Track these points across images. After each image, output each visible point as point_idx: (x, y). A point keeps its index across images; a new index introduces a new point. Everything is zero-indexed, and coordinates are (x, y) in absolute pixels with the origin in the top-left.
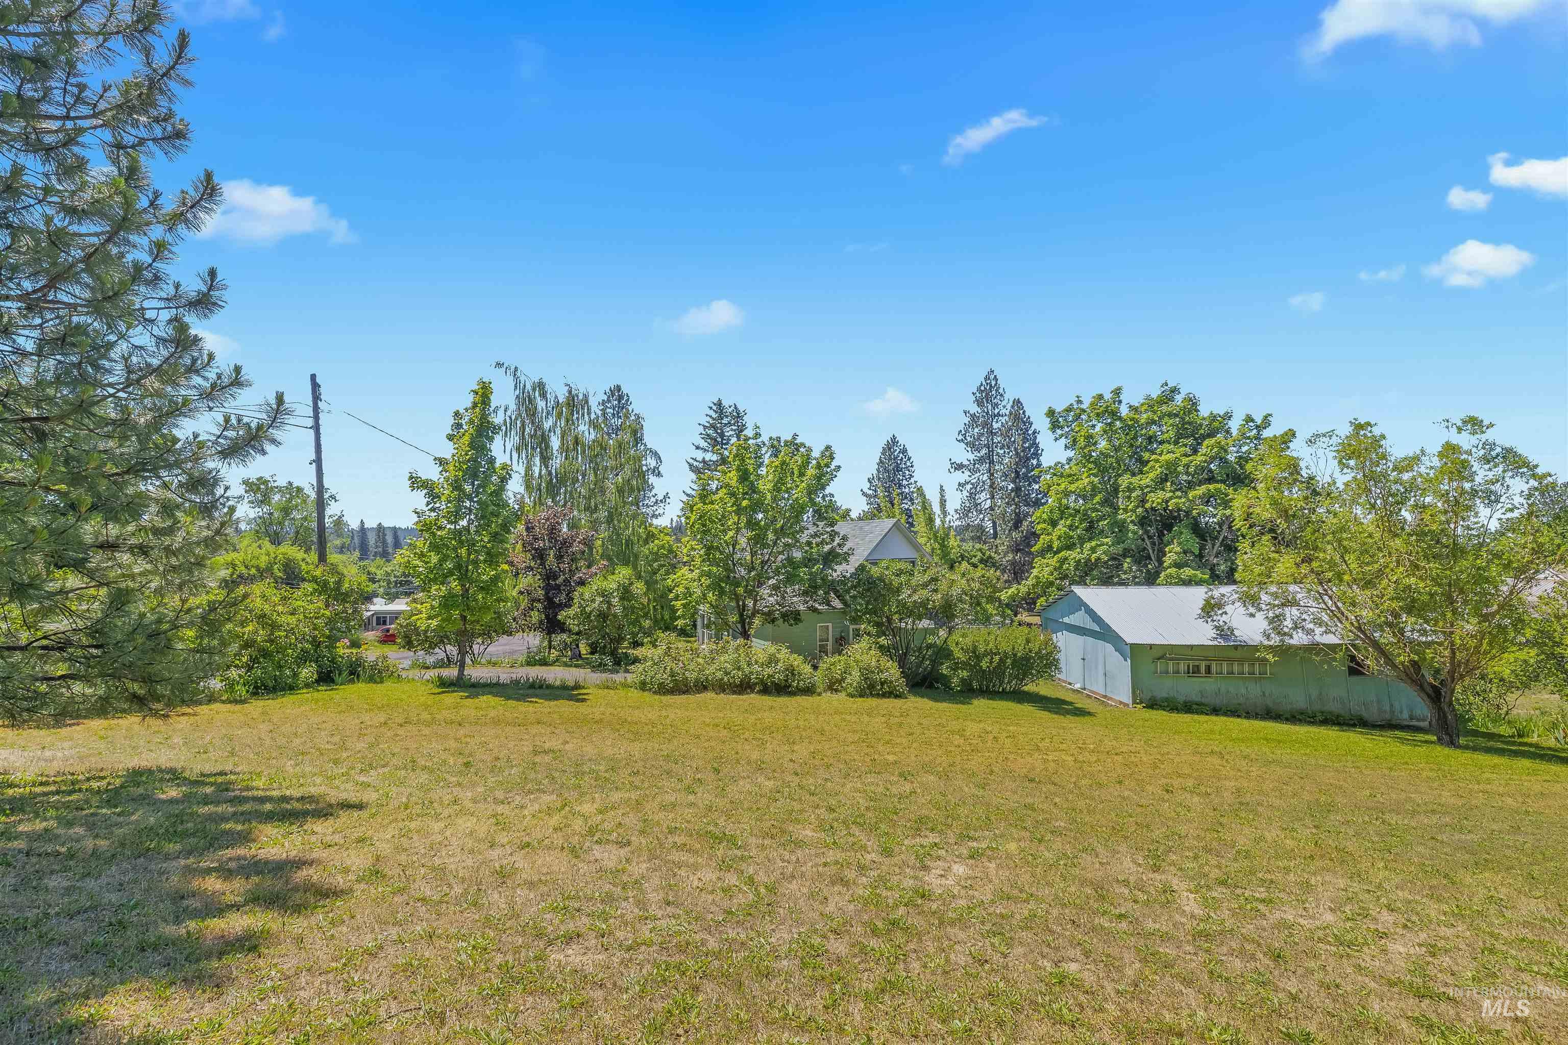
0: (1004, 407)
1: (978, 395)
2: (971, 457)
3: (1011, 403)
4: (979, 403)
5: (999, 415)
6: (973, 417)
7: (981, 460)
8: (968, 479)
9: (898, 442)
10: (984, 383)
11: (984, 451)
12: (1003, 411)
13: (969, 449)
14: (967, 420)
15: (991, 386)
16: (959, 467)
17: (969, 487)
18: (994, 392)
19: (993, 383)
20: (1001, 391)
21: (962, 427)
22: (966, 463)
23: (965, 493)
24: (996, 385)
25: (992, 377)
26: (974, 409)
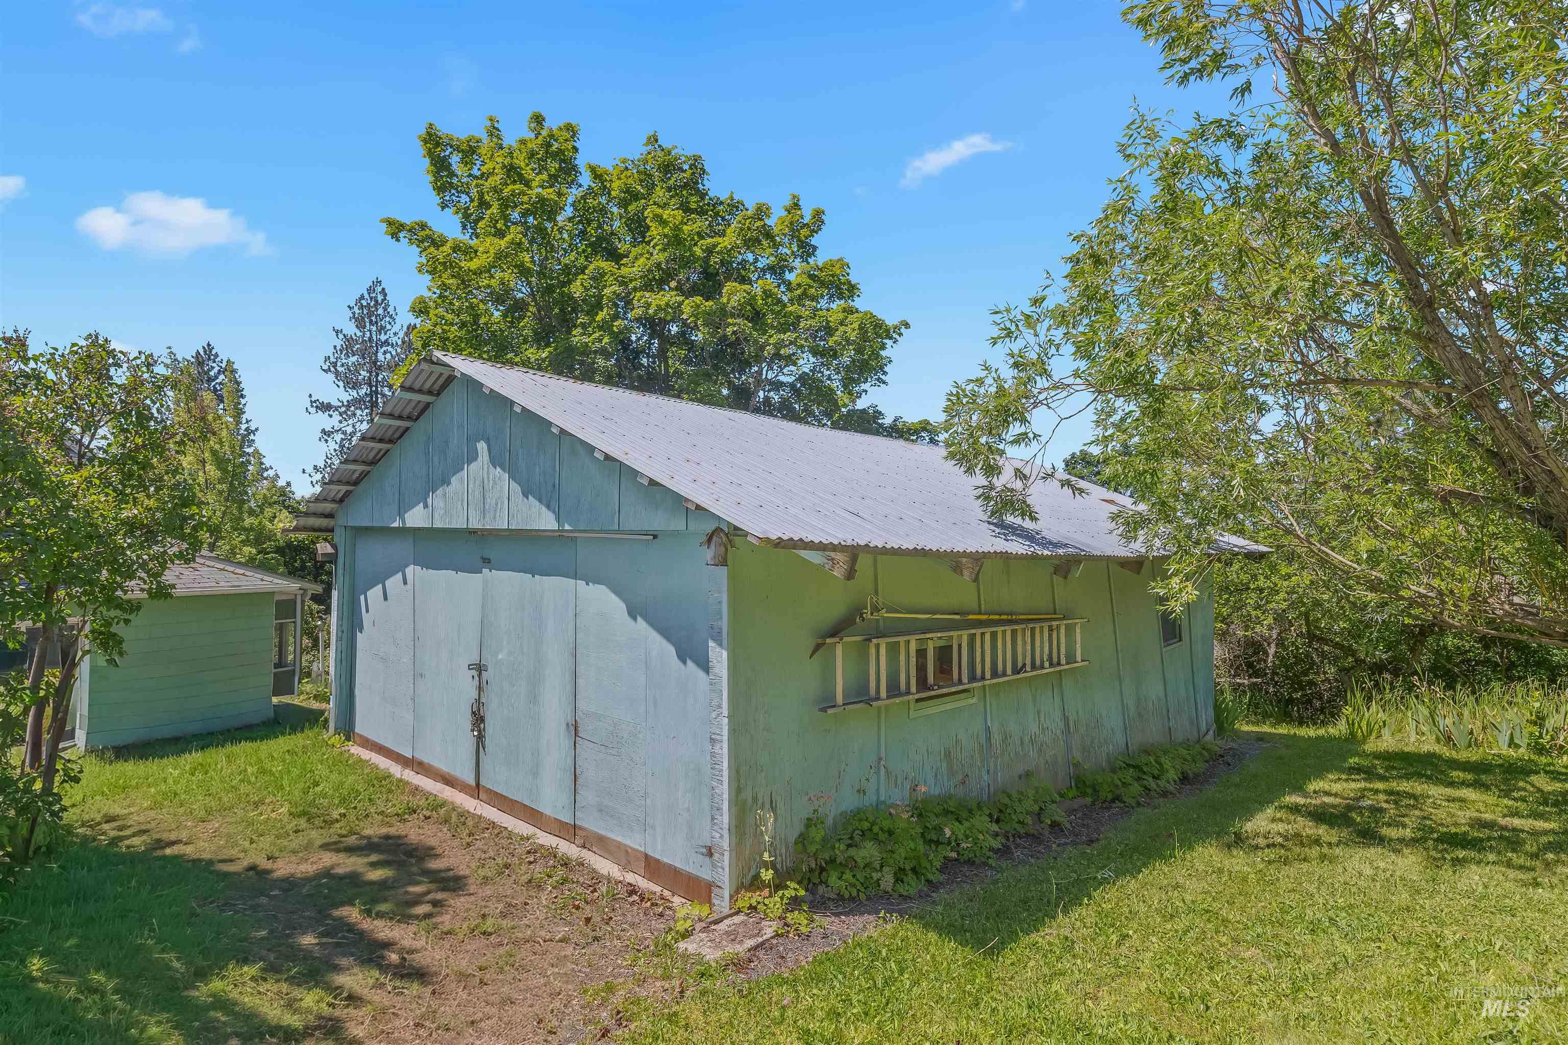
0: (395, 334)
1: (356, 310)
2: (346, 397)
3: (405, 329)
4: (360, 323)
5: (386, 343)
6: (349, 341)
7: (357, 402)
8: (337, 426)
9: (217, 355)
10: (366, 296)
11: (364, 390)
12: (394, 340)
13: (341, 384)
14: (339, 343)
15: (377, 301)
16: (325, 407)
17: (338, 437)
18: (380, 311)
19: (380, 298)
20: (390, 309)
21: (330, 352)
22: (335, 403)
23: (333, 446)
24: (383, 300)
25: (379, 289)
26: (351, 329)
